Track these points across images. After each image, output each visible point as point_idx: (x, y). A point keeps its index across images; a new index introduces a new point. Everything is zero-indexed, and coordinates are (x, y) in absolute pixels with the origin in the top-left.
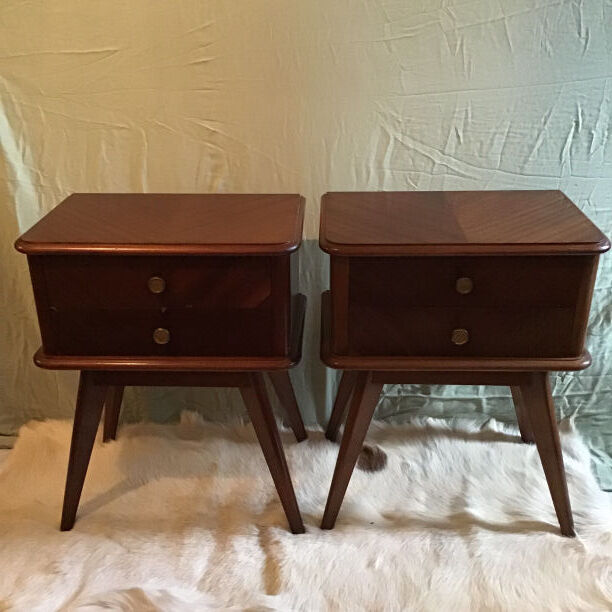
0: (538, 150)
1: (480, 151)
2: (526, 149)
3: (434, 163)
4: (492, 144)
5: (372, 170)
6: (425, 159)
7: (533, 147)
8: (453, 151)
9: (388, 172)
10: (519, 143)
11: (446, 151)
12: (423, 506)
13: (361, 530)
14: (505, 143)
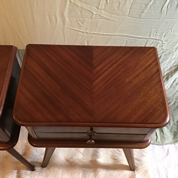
0: (150, 6)
1: (118, 7)
2: (144, 6)
3: (93, 14)
4: (125, 4)
5: (58, 18)
6: (88, 12)
7: (147, 5)
8: (104, 7)
9: (67, 19)
10: (140, 3)
11: (99, 7)
12: (82, 156)
13: (56, 169)
14: (133, 3)
